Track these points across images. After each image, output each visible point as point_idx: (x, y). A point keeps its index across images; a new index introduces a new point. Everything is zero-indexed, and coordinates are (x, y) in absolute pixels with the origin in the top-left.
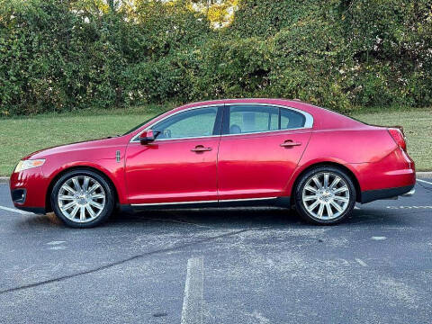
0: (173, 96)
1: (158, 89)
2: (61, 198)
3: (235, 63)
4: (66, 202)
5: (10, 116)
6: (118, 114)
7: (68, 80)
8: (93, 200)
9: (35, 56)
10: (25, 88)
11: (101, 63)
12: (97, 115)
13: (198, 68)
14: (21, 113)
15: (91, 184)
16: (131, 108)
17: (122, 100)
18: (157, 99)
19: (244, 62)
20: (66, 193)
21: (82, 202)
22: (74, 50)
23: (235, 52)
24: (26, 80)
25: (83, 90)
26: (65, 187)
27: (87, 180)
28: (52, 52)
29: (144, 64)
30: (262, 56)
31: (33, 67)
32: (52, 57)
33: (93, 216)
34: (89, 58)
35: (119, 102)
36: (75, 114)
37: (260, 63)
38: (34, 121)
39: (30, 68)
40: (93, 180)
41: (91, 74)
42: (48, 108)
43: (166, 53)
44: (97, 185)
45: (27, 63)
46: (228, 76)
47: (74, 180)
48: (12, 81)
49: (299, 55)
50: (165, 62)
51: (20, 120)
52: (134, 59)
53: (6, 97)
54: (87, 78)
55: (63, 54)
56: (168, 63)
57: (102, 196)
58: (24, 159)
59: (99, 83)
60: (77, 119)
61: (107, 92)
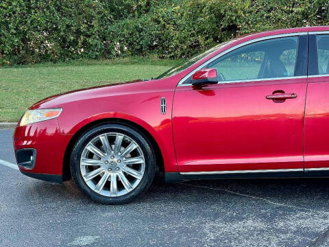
0: (153, 49)
1: (141, 43)
2: (84, 162)
3: (211, 18)
4: (90, 169)
5: (11, 66)
6: (106, 64)
7: (62, 33)
8: (128, 166)
9: (33, 11)
10: (24, 40)
11: (90, 18)
12: (88, 65)
13: (175, 24)
14: (21, 62)
15: (125, 144)
16: (117, 59)
17: (109, 52)
18: (140, 51)
19: (220, 17)
20: (90, 156)
21: (113, 168)
22: (67, 7)
23: (211, 8)
24: (25, 33)
25: (75, 43)
26: (90, 147)
27: (120, 138)
28: (48, 8)
29: (128, 21)
30: (236, 12)
31: (32, 21)
32: (48, 13)
33: (128, 188)
34: (80, 14)
35: (106, 53)
36: (68, 63)
37: (234, 18)
38: (33, 69)
39: (29, 22)
40: (128, 138)
41: (83, 28)
42: (44, 58)
43: (147, 11)
44: (134, 146)
45: (26, 18)
46: (203, 30)
47: (103, 138)
48: (12, 34)
49: (269, 11)
50: (146, 18)
51: (20, 69)
52: (119, 16)
53: (8, 49)
54: (78, 33)
55: (58, 10)
56: (149, 19)
57: (140, 160)
58: (32, 108)
59: (89, 36)
60: (70, 68)
61: (96, 45)
